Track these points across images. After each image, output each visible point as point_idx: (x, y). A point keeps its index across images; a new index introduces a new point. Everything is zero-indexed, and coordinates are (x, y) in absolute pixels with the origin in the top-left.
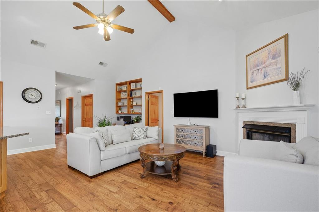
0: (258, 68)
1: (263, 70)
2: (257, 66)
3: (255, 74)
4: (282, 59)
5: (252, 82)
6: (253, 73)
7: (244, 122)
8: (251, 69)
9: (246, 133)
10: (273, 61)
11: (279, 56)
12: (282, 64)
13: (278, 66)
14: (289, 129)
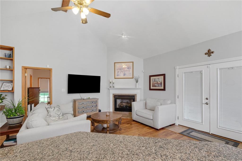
0: (121, 70)
1: (123, 72)
2: (120, 69)
3: (119, 73)
4: (131, 70)
5: (117, 76)
6: (118, 72)
7: (113, 94)
8: (117, 70)
9: (114, 100)
10: (128, 70)
11: (130, 69)
12: (131, 72)
13: (130, 72)
14: (134, 96)
